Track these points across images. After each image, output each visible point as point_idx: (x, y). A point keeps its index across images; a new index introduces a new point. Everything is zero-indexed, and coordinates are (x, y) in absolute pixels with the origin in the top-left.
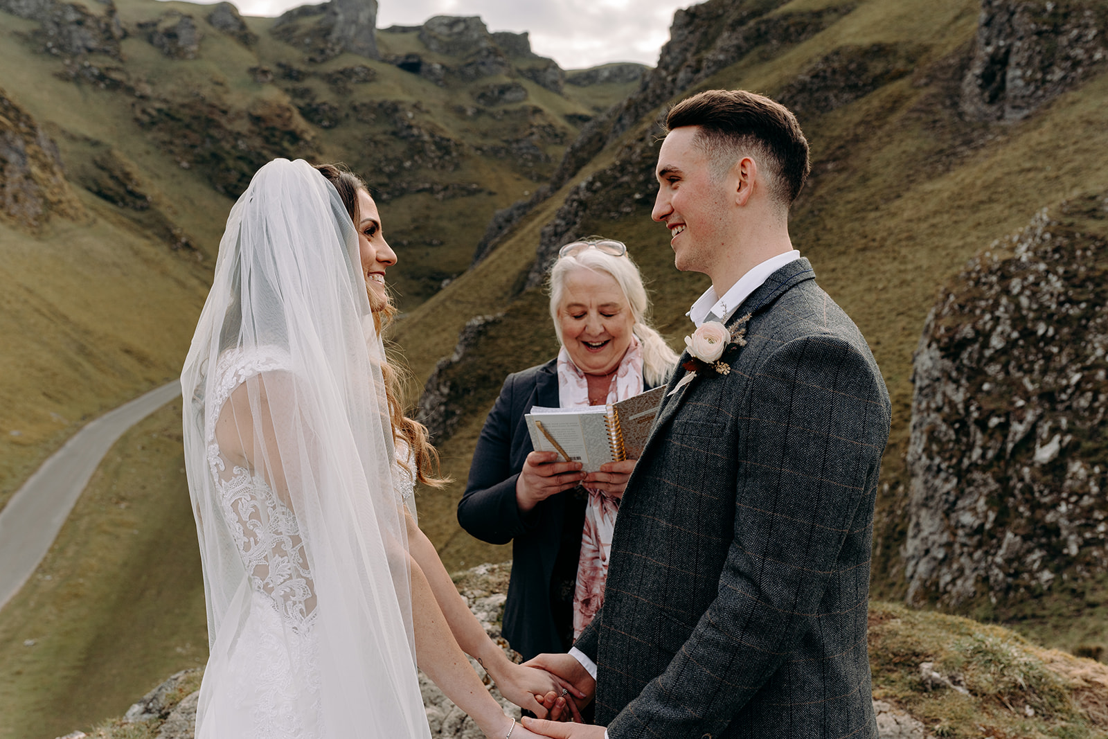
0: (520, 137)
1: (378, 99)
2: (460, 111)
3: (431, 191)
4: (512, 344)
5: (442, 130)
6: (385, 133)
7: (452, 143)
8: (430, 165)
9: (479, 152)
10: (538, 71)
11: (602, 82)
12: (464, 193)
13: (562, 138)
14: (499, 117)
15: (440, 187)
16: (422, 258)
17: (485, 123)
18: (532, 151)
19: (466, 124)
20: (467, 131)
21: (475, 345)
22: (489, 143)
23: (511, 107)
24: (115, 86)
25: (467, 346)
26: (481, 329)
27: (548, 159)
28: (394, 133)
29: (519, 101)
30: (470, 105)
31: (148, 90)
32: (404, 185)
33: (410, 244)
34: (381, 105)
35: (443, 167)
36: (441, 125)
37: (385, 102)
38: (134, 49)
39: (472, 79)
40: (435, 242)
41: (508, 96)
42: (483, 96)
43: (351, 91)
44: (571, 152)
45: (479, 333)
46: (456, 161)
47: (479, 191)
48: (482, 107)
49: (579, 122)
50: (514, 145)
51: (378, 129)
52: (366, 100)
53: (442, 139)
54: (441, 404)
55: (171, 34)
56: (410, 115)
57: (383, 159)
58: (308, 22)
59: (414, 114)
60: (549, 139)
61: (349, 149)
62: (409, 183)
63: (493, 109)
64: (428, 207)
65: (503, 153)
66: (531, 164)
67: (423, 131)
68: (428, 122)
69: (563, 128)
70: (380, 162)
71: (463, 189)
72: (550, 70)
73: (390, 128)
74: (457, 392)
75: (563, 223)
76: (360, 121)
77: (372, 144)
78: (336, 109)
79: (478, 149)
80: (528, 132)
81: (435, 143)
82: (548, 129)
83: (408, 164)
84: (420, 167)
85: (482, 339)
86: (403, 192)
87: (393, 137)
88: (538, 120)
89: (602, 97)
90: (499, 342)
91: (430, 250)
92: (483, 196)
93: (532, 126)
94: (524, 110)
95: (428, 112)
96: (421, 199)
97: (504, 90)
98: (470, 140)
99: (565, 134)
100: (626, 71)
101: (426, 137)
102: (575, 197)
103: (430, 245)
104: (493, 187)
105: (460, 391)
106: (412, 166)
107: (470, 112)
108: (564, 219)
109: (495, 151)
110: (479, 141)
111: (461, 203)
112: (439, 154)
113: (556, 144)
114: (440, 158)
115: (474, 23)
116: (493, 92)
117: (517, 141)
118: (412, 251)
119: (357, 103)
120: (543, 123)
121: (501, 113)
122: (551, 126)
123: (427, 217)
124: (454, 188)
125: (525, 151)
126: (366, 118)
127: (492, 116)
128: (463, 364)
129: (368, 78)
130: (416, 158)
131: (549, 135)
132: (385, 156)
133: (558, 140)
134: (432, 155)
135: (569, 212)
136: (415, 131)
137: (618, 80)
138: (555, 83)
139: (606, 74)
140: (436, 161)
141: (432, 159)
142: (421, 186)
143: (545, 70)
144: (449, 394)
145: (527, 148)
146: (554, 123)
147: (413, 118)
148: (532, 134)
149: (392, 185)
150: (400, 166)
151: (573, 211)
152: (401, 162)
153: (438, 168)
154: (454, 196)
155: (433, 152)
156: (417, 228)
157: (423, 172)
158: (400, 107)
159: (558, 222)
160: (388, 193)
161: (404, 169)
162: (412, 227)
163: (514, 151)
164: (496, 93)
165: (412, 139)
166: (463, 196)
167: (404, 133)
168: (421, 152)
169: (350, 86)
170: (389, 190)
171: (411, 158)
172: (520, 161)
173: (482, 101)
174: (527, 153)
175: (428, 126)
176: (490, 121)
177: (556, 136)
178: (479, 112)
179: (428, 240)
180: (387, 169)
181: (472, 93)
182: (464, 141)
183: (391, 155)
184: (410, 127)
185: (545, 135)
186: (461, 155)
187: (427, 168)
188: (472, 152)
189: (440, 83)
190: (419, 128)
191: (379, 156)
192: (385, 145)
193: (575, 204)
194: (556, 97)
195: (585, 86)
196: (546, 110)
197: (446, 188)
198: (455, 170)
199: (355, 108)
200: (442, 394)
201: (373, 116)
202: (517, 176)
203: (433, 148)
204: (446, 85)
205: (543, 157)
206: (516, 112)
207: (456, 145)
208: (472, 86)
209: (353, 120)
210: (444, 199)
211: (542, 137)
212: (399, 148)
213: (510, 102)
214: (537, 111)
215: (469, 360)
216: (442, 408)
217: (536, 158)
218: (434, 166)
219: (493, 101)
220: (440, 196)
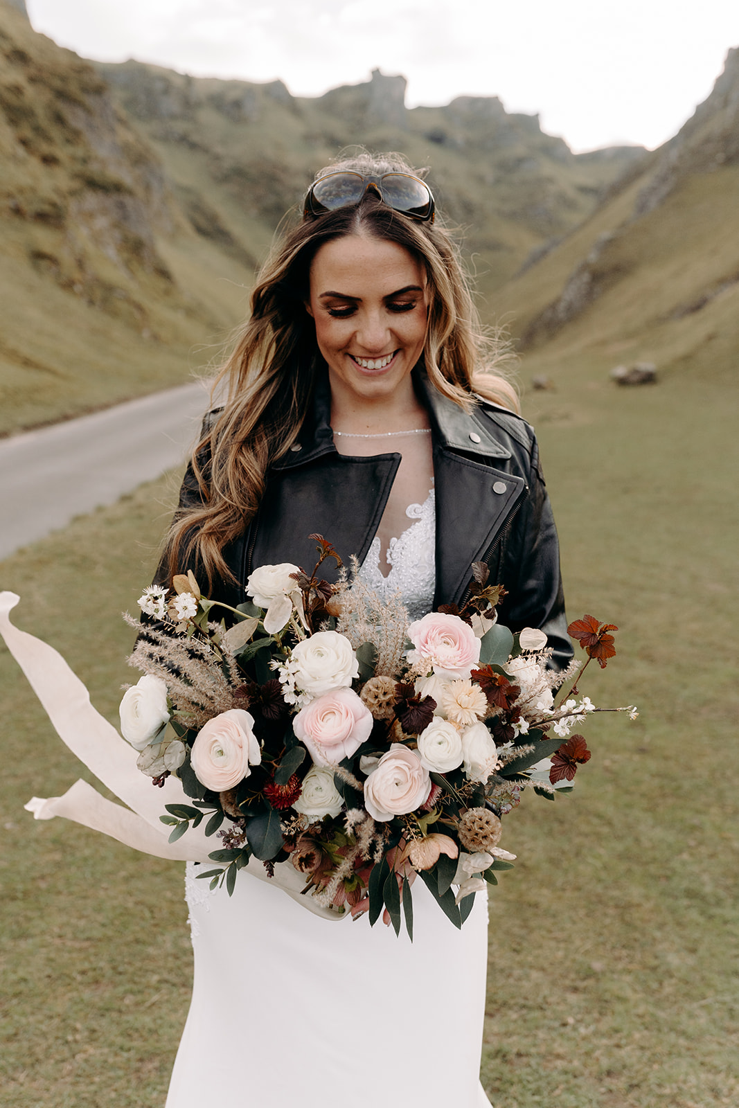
2: (481, 179)
7: (475, 206)
11: (604, 162)
14: (516, 185)
17: (504, 190)
19: (487, 190)
20: (488, 195)
22: (508, 207)
23: (526, 176)
24: (193, 146)
29: (533, 172)
30: (489, 174)
31: (219, 150)
38: (208, 117)
39: (491, 151)
41: (524, 166)
42: (501, 166)
48: (501, 175)
55: (237, 104)
58: (348, 98)
63: (511, 178)
65: (521, 216)
69: (575, 198)
82: (560, 197)
88: (551, 188)
94: (539, 178)
97: (520, 161)
98: (492, 205)
107: (490, 180)
109: (513, 215)
110: (500, 205)
115: (492, 104)
116: (510, 163)
120: (555, 191)
121: (518, 181)
122: (562, 194)
127: (510, 184)
146: (565, 192)
173: (501, 170)
176: (509, 189)
181: (491, 164)
182: (486, 204)
185: (558, 202)
186: (484, 216)
188: (494, 215)
189: (463, 154)
194: (567, 171)
196: (559, 179)
198: (479, 227)
204: (467, 156)
208: (491, 157)
214: (550, 180)
219: (510, 171)
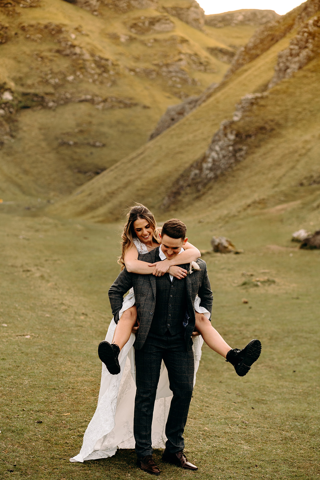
0: (169, 62)
1: (44, 22)
2: (115, 38)
3: (91, 101)
4: (278, 108)
5: (101, 51)
6: (50, 50)
7: (109, 63)
8: (91, 80)
9: (132, 73)
10: (182, 9)
11: (236, 24)
12: (122, 105)
13: (205, 66)
14: (149, 45)
15: (100, 99)
16: (87, 156)
17: (137, 49)
18: (180, 75)
19: (121, 49)
20: (120, 54)
21: (250, 111)
22: (141, 66)
23: (159, 37)
25: (244, 111)
26: (254, 101)
27: (194, 82)
28: (58, 51)
29: (168, 32)
30: (123, 34)
32: (68, 95)
33: (76, 144)
34: (46, 27)
35: (102, 83)
36: (100, 47)
37: (50, 23)
39: (125, 12)
40: (98, 144)
41: (157, 27)
42: (134, 26)
43: (19, 14)
44: (244, 51)
45: (252, 104)
46: (113, 78)
47: (136, 105)
48: (134, 35)
49: (220, 55)
50: (164, 69)
51: (44, 47)
52: (33, 22)
53: (101, 58)
54: (228, 146)
56: (73, 36)
57: (49, 72)
59: (77, 35)
60: (194, 66)
61: (19, 62)
62: (72, 94)
63: (143, 38)
64: (90, 115)
65: (154, 75)
66: (179, 86)
67: (84, 51)
68: (88, 44)
69: (206, 57)
70: (46, 75)
71: (120, 102)
72: (192, 9)
73: (56, 47)
74: (241, 138)
75: (297, 47)
76: (27, 39)
77: (39, 59)
78: (7, 28)
79: (131, 70)
80: (177, 58)
81: (95, 62)
82: (194, 58)
83: (71, 78)
84: (81, 81)
85: (255, 107)
86: (67, 101)
87: (57, 54)
88: (185, 49)
89: (237, 37)
90: (269, 108)
91: (94, 150)
92: (139, 109)
93: (180, 53)
94: (173, 39)
95: (87, 35)
96: (84, 108)
97: (153, 22)
98: (124, 63)
99: (208, 63)
100: (259, 16)
101: (87, 56)
102: (306, 30)
103: (94, 146)
104: (147, 102)
105: (244, 137)
106: (75, 79)
107: (123, 39)
108: (297, 45)
109: (147, 73)
110: (132, 64)
111: (119, 114)
112: (98, 71)
113: (200, 71)
114: (100, 75)
116: (144, 23)
117: (167, 65)
118: (78, 150)
119: (26, 24)
120: (189, 52)
121: (152, 41)
122: (196, 55)
123: (90, 123)
124: (112, 101)
125: (174, 74)
126: (32, 37)
127: (144, 43)
128: (242, 122)
129: (34, 5)
130: (78, 73)
131: (195, 63)
132: (51, 70)
133: (202, 68)
134: (93, 72)
135: (301, 40)
136: (77, 50)
137: (252, 24)
138: (197, 20)
139: (240, 18)
140: (96, 77)
141: (92, 75)
142: (83, 97)
143: (188, 9)
144: (234, 140)
145: (176, 72)
146: (199, 53)
147: (75, 39)
148: (180, 60)
149: (57, 95)
150: (64, 79)
151: (304, 39)
152: (65, 76)
153: (97, 83)
154: (112, 107)
155: (93, 69)
156: (81, 132)
157: (84, 86)
158: (63, 29)
159: (292, 47)
160: (54, 101)
161: (68, 81)
162: (76, 130)
163: (164, 74)
164: (147, 24)
165: (74, 57)
166: (120, 108)
167: (68, 52)
168: (83, 68)
169: (18, 9)
170: (55, 99)
171: (74, 73)
172: (170, 83)
173: (133, 30)
174: (175, 77)
175: (89, 47)
176: (141, 48)
177: (201, 64)
178: (131, 39)
179: (91, 141)
180: (52, 81)
181: (124, 23)
182: (119, 63)
183: (56, 70)
184: (73, 46)
185: (191, 62)
186: (118, 74)
187: (88, 82)
188: (127, 72)
189: (96, 13)
190: (81, 48)
191: (46, 69)
192: (51, 61)
193: (306, 34)
194: (198, 33)
195: (220, 27)
196: (192, 42)
197: (105, 101)
198: (111, 86)
199: (23, 29)
200: (229, 140)
201: (40, 36)
202: (168, 94)
203: (93, 65)
204: (101, 15)
205: (190, 81)
206: (166, 41)
207: (113, 64)
208: (125, 17)
209: (21, 38)
210: (104, 109)
211: (189, 64)
212: (64, 64)
213: (159, 32)
214: (184, 41)
215: (247, 119)
216: (231, 148)
217: (184, 81)
218: (94, 81)
219: (143, 31)
220: (100, 106)
